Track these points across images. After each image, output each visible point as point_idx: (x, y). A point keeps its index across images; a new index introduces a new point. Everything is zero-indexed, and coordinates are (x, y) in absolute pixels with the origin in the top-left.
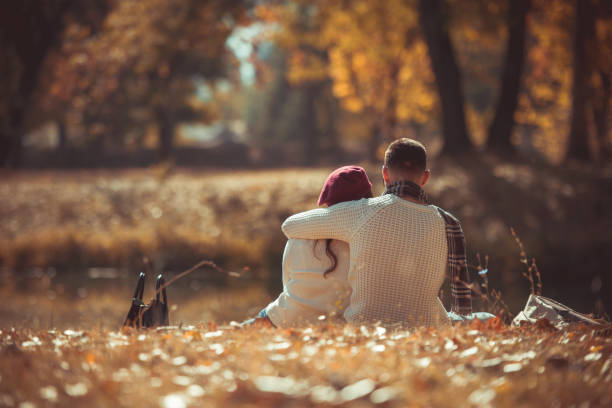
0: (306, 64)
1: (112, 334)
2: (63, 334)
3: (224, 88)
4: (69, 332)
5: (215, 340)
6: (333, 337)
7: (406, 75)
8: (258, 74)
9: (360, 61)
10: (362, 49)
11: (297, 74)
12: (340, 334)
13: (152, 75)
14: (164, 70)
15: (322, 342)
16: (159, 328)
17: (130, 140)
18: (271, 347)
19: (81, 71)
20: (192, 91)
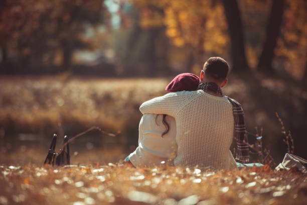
0: (151, 17)
1: (38, 169)
2: (8, 168)
3: (102, 30)
4: (12, 167)
5: (99, 174)
6: (170, 174)
7: (210, 24)
8: (123, 22)
9: (183, 16)
10: (185, 9)
11: (146, 22)
12: (173, 172)
13: (60, 20)
14: (67, 18)
15: (164, 176)
16: (65, 166)
17: (46, 58)
18: (132, 178)
19: (17, 17)
20: (83, 31)
